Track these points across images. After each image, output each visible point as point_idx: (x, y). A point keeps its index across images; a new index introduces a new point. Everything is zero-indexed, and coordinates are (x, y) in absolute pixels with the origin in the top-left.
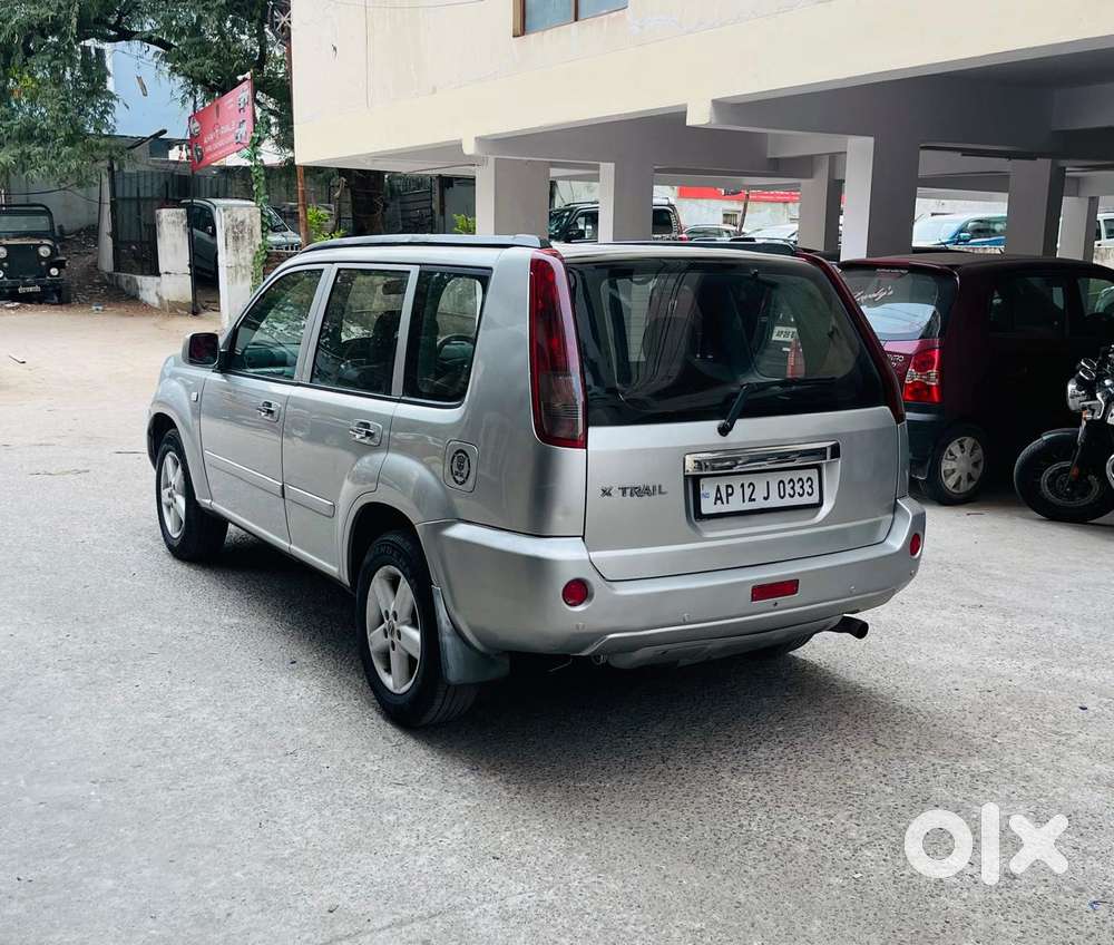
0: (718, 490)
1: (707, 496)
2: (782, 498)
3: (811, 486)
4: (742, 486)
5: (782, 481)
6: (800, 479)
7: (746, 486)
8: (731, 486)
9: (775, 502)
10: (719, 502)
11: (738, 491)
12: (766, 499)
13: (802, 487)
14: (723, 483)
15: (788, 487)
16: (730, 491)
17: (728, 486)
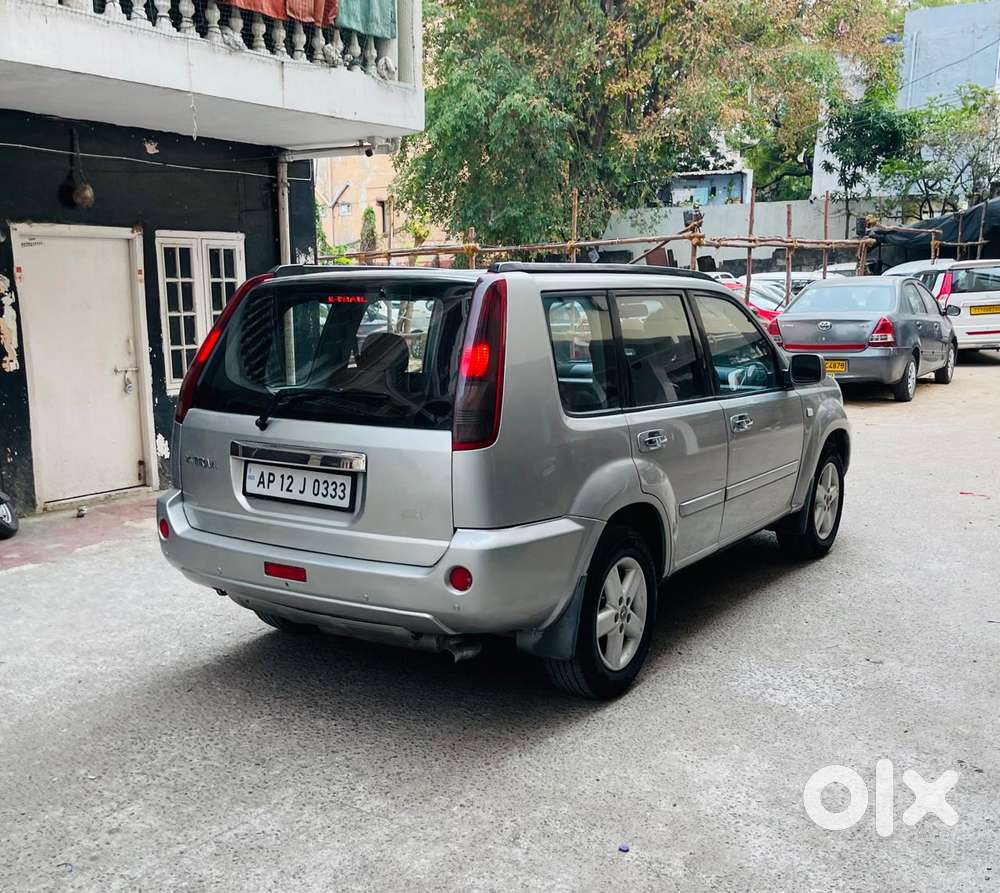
0: (262, 475)
1: (252, 478)
2: (316, 495)
3: (343, 491)
4: (282, 476)
5: (316, 480)
6: (334, 483)
7: (286, 477)
8: (273, 475)
9: (308, 497)
10: (261, 485)
11: (278, 479)
12: (301, 492)
13: (335, 490)
14: (267, 470)
15: (322, 487)
16: (272, 478)
17: (270, 474)
